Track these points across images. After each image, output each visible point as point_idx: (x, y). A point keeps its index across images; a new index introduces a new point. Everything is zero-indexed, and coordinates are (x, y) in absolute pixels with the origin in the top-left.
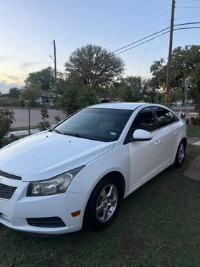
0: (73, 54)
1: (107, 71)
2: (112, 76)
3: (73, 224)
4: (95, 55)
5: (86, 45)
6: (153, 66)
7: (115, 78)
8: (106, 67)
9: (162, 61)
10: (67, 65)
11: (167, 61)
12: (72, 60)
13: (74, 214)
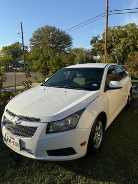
0: (35, 32)
1: (60, 44)
2: (64, 47)
3: (81, 152)
4: (51, 33)
5: (44, 26)
6: (92, 40)
7: (66, 49)
8: (60, 42)
9: (98, 37)
10: (31, 40)
11: (102, 37)
12: (34, 36)
13: (82, 145)
